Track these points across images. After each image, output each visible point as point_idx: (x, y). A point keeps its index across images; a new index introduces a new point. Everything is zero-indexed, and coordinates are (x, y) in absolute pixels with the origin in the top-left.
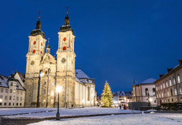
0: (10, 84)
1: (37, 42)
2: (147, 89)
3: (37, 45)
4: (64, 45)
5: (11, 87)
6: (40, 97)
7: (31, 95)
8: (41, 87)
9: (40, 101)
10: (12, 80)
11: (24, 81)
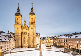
0: (10, 40)
1: (19, 19)
2: (62, 40)
3: (19, 20)
4: (32, 22)
5: (11, 41)
6: (23, 44)
7: (18, 43)
8: (23, 39)
9: (23, 45)
10: (11, 37)
11: (14, 37)
